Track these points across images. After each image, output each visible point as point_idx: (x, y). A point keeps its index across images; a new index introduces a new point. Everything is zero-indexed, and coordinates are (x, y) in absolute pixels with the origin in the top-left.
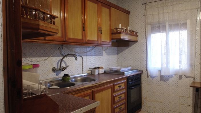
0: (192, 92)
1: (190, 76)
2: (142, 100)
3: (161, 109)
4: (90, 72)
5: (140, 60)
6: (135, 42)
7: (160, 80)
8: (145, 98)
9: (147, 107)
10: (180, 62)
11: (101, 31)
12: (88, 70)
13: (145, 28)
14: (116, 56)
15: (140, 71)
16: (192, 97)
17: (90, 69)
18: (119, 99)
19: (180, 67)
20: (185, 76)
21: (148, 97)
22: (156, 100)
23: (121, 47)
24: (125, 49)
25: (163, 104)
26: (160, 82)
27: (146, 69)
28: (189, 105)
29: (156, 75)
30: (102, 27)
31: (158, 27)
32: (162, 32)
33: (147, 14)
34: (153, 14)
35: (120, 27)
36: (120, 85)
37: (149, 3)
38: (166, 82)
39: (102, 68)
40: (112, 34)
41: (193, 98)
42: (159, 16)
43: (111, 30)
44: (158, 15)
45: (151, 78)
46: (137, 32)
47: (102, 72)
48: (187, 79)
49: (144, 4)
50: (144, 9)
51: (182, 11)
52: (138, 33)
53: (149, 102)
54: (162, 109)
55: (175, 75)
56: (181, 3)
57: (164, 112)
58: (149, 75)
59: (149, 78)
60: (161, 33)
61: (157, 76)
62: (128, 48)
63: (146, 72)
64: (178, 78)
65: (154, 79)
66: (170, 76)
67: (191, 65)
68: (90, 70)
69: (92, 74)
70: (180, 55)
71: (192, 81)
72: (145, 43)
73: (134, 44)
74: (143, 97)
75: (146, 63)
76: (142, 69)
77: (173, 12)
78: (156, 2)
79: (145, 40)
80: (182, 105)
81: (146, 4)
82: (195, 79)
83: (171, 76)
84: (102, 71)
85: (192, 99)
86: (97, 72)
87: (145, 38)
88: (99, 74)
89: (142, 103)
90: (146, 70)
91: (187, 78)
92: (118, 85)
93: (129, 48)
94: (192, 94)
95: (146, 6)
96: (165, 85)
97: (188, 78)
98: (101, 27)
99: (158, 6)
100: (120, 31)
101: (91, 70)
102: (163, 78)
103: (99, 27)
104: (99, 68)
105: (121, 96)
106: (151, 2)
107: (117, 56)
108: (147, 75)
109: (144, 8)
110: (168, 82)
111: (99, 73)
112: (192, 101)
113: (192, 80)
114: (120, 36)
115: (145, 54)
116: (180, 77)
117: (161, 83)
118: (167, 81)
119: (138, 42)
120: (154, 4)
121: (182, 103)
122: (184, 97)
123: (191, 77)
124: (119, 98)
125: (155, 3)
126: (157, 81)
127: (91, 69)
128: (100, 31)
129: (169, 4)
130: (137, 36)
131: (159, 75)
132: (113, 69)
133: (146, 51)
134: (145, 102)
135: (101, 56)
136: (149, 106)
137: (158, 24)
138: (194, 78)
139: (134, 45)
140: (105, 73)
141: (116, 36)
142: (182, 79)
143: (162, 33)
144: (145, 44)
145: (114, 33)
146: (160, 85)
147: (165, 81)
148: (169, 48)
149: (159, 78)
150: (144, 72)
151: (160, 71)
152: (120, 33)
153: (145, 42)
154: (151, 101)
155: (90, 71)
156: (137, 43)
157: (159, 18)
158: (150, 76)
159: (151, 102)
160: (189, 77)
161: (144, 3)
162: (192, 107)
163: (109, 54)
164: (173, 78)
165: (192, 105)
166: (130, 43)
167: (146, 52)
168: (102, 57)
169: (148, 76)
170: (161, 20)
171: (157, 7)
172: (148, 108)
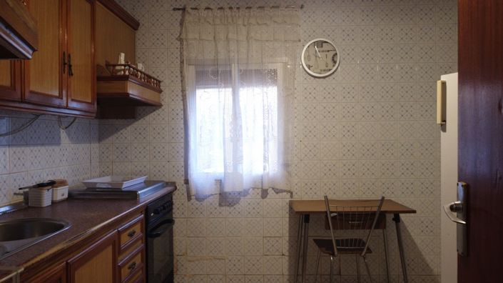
0: (288, 225)
1: (283, 189)
2: (175, 261)
3: (221, 276)
4: (21, 199)
5: (166, 156)
6: (154, 108)
7: (220, 205)
8: (180, 254)
9: (186, 278)
10: (266, 159)
11: (70, 66)
12: (15, 194)
13: (181, 72)
14: (95, 146)
15: (167, 184)
16: (287, 234)
17: (21, 191)
18: (129, 270)
19: (264, 170)
20: (273, 189)
21: (189, 251)
22: (211, 254)
23: (111, 120)
24: (124, 126)
25: (227, 261)
26: (218, 208)
27: (183, 178)
28: (283, 255)
29: (210, 193)
30: (72, 56)
31: (216, 73)
32: (225, 87)
33: (186, 35)
34: (202, 40)
35: (123, 62)
36: (131, 230)
37: (192, 9)
38: (232, 208)
39: (63, 183)
40: (100, 79)
41: (290, 236)
42: (216, 45)
43: (96, 68)
44: (213, 42)
45: (197, 202)
46: (160, 82)
47: (63, 195)
48: (277, 196)
49: (179, 9)
50: (179, 24)
51: (267, 41)
52: (161, 84)
53: (192, 263)
54: (226, 276)
55: (253, 189)
56: (266, 24)
57: (228, 280)
58: (193, 192)
59: (192, 201)
60: (220, 87)
61: (212, 195)
62: (134, 122)
63: (185, 185)
64: (259, 197)
65: (205, 203)
66: (241, 192)
67: (286, 165)
68: (22, 194)
69: (29, 207)
70: (265, 141)
71: (288, 200)
72: (182, 112)
73: (152, 112)
74: (177, 253)
75: (183, 164)
76: (173, 180)
77: (248, 42)
78: (210, 11)
79: (182, 103)
80: (268, 257)
81: (184, 9)
82: (294, 194)
83: (244, 193)
84: (62, 193)
85: (287, 239)
86: (47, 198)
87: (181, 98)
88: (53, 203)
89: (175, 270)
90: (183, 182)
91: (277, 193)
92: (128, 232)
93: (136, 123)
94: (288, 229)
95: (183, 16)
96: (230, 216)
97: (281, 194)
98: (69, 56)
99: (213, 21)
100: (125, 72)
101: (26, 194)
102: (225, 198)
103: (64, 53)
104: (52, 184)
105: (133, 261)
106: (196, 9)
107: (97, 145)
108: (186, 194)
109: (179, 20)
110: (237, 206)
111: (54, 199)
112: (287, 244)
113: (287, 197)
114: (125, 88)
115: (182, 140)
116: (264, 193)
117: (220, 211)
118: (235, 204)
119: (163, 107)
120: (204, 13)
121: (268, 253)
122: (273, 239)
123: (285, 191)
124: (129, 268)
125: (206, 11)
126: (211, 206)
127: (27, 190)
128: (66, 65)
129: (240, 22)
130: (160, 91)
131: (218, 193)
132: (96, 183)
133: (183, 131)
134: (182, 265)
135: (53, 147)
136: (192, 273)
137: (214, 65)
138: (292, 193)
139: (152, 114)
140: (71, 197)
141: (112, 88)
142: (268, 196)
143: (224, 90)
144: (180, 114)
145: (105, 76)
146: (221, 216)
147: (230, 205)
148: (241, 126)
149: (216, 200)
150: (178, 188)
151: (220, 182)
152: (125, 78)
153: (182, 107)
154: (198, 260)
155: (22, 197)
156: (160, 110)
157: (217, 52)
158: (193, 197)
159: (197, 262)
160: (282, 191)
161: (177, 7)
162: (287, 258)
163: (76, 140)
164: (249, 196)
165: (287, 254)
166: (140, 110)
167: (183, 135)
168: (57, 148)
169: (189, 197)
170: (222, 56)
171: (211, 22)
172: (191, 279)
